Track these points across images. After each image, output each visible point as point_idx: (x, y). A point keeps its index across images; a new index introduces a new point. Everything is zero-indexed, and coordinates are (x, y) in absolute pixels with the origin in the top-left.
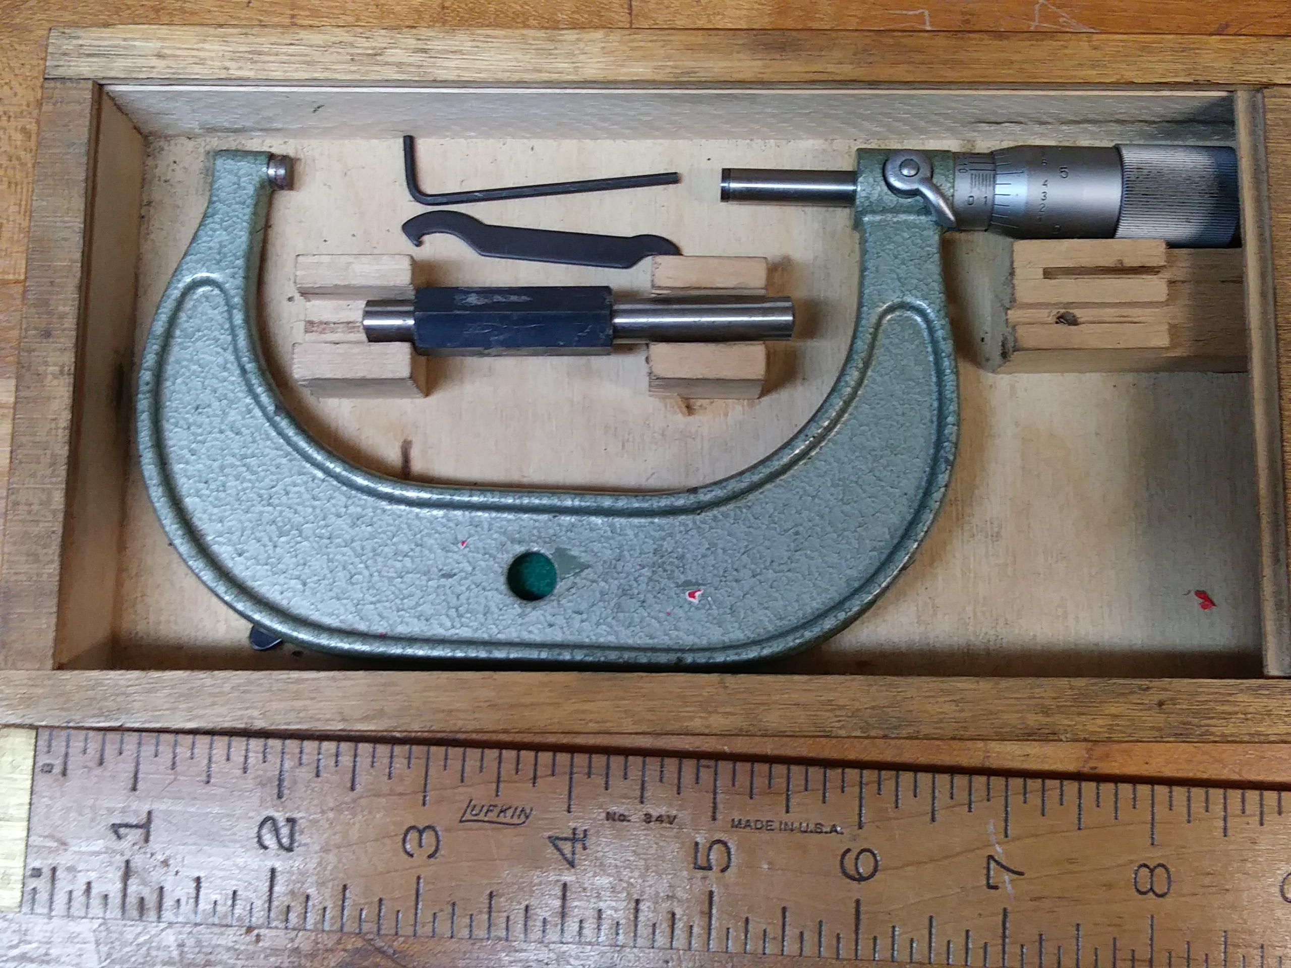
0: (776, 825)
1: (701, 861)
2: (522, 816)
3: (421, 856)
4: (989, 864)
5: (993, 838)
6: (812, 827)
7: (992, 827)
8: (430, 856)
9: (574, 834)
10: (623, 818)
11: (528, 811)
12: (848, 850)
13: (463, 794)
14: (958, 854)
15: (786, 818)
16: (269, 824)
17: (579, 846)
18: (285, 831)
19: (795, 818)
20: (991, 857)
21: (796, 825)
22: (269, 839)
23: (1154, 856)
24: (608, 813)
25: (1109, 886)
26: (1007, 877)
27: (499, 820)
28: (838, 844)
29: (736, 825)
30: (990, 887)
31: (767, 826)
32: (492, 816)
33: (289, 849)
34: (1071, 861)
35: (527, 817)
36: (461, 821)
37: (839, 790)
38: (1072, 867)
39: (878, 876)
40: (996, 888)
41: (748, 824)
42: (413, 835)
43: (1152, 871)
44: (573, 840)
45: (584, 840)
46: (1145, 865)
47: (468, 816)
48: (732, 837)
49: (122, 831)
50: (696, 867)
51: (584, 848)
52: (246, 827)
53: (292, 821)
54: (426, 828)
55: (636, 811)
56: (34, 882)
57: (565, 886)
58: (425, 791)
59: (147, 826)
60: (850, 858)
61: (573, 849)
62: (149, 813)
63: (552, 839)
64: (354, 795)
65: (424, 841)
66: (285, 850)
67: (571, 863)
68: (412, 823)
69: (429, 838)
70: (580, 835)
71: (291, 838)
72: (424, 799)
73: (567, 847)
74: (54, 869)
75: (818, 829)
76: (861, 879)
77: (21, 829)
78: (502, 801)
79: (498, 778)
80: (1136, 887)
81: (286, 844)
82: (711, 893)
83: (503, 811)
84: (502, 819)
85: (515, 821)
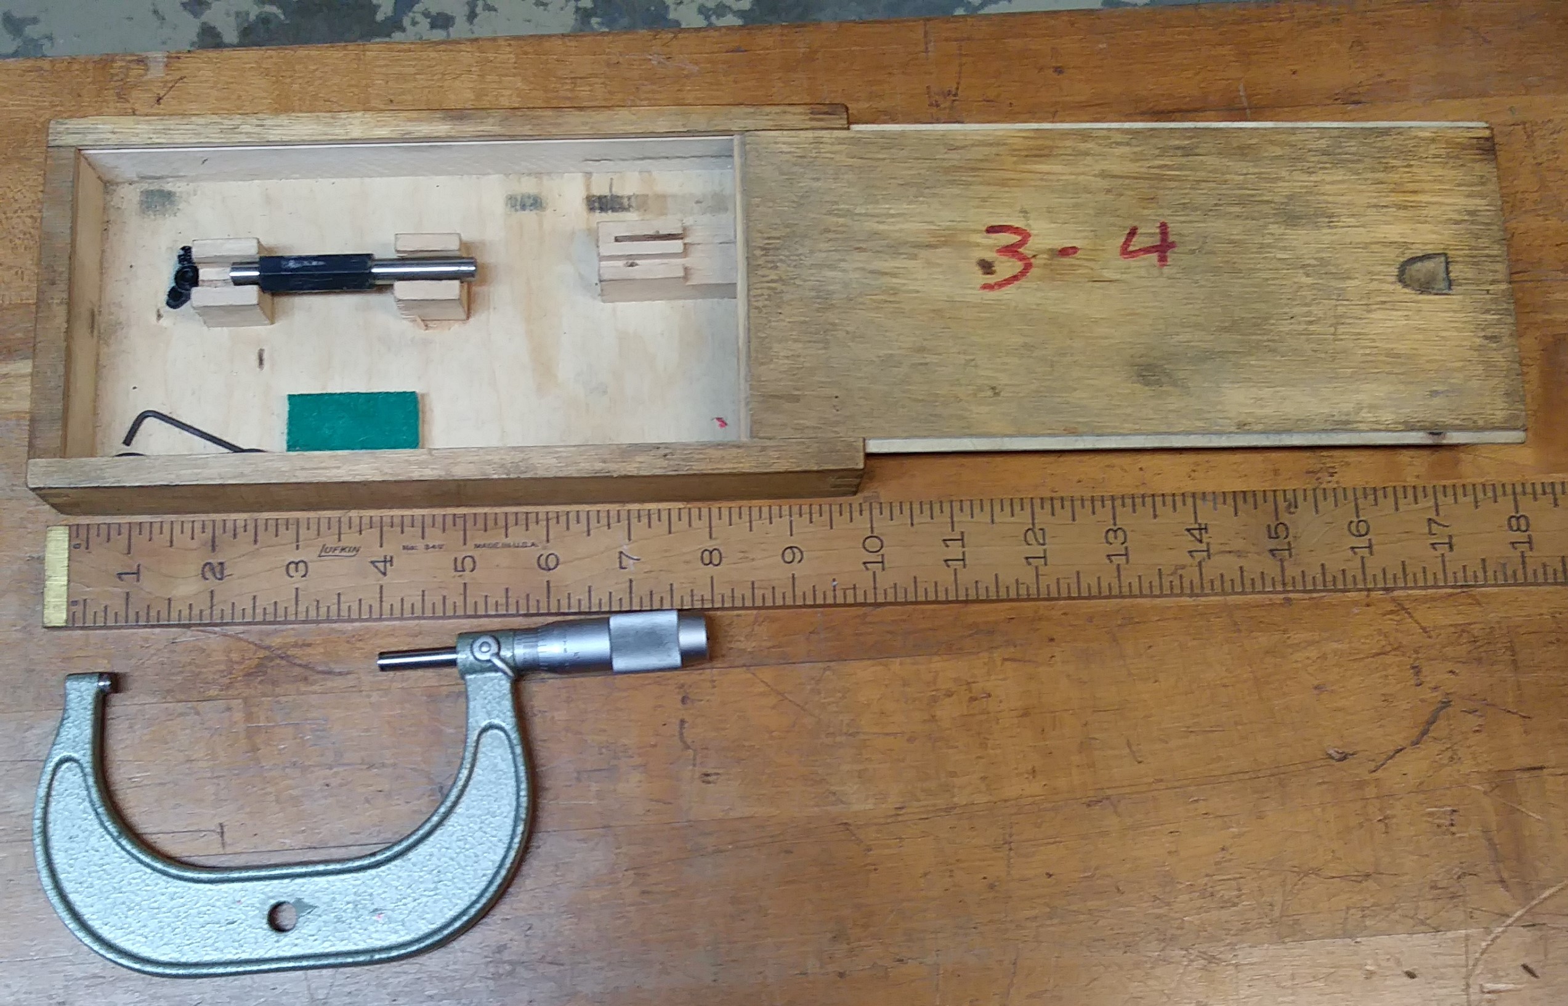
0: (500, 545)
1: (459, 567)
2: (355, 551)
3: (297, 576)
4: (620, 556)
5: (622, 542)
6: (521, 544)
7: (622, 536)
8: (303, 577)
9: (385, 559)
10: (412, 548)
11: (357, 549)
12: (541, 555)
13: (320, 542)
14: (603, 553)
15: (505, 541)
16: (207, 568)
17: (388, 564)
18: (218, 569)
19: (508, 541)
20: (621, 553)
21: (512, 544)
22: (209, 575)
23: (710, 545)
24: (404, 547)
25: (687, 562)
26: (631, 562)
27: (341, 554)
28: (535, 552)
29: (477, 546)
30: (622, 568)
31: (495, 546)
32: (337, 552)
33: (221, 579)
34: (666, 551)
35: (357, 552)
36: (320, 556)
37: (535, 524)
38: (667, 554)
39: (559, 567)
40: (625, 568)
41: (484, 546)
42: (292, 566)
43: (711, 553)
44: (385, 561)
45: (391, 561)
46: (706, 550)
47: (323, 554)
48: (476, 553)
49: (123, 576)
50: (456, 570)
51: (391, 565)
52: (194, 568)
53: (221, 564)
54: (299, 562)
55: (420, 544)
56: (74, 608)
57: (381, 587)
58: (298, 541)
59: (138, 573)
60: (543, 559)
61: (385, 566)
62: (139, 566)
63: (373, 562)
64: (256, 547)
65: (299, 568)
66: (219, 579)
67: (384, 574)
68: (292, 560)
69: (301, 566)
70: (388, 558)
71: (222, 573)
72: (298, 546)
73: (381, 566)
74: (85, 600)
75: (525, 546)
76: (550, 569)
77: (64, 580)
78: (342, 544)
79: (339, 532)
80: (702, 562)
81: (219, 577)
82: (465, 584)
83: (343, 549)
84: (343, 554)
85: (351, 554)
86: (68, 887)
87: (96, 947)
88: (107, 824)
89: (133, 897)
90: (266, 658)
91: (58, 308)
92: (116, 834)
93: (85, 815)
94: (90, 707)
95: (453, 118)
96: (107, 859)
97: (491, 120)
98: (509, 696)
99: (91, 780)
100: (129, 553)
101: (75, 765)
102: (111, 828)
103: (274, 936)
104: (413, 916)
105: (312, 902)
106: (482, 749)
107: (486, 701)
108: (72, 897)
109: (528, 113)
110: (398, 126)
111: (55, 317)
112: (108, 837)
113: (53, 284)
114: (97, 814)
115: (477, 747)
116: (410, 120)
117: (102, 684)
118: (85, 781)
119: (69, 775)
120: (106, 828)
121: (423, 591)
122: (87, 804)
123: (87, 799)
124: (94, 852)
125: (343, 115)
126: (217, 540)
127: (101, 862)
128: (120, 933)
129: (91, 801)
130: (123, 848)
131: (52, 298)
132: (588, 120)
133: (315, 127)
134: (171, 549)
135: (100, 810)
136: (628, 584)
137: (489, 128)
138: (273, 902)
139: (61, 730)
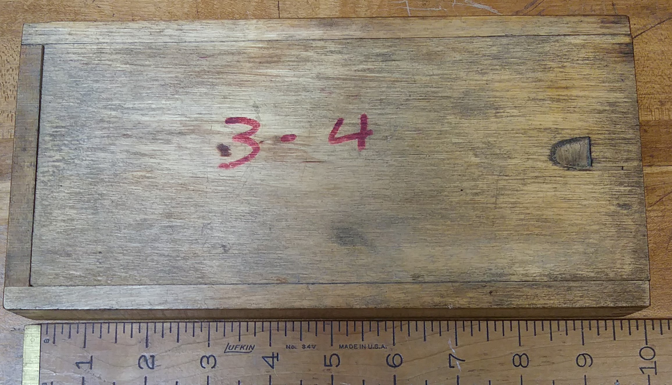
0: (358, 346)
1: (328, 362)
2: (251, 349)
3: (208, 368)
4: (450, 357)
5: (451, 347)
6: (373, 346)
7: (451, 342)
8: (212, 368)
9: (273, 355)
10: (293, 347)
11: (253, 346)
12: (390, 355)
13: (225, 341)
14: (436, 354)
15: (362, 343)
16: (142, 359)
17: (275, 360)
18: (150, 362)
19: (366, 343)
20: (450, 355)
21: (367, 346)
22: (143, 364)
23: (521, 351)
24: (287, 346)
25: (502, 364)
26: (458, 362)
27: (241, 351)
28: (385, 352)
29: (341, 347)
30: (450, 367)
31: (355, 347)
32: (238, 349)
33: (153, 368)
34: (485, 354)
35: (253, 349)
36: (225, 352)
37: (384, 330)
38: (485, 357)
39: (403, 365)
40: (453, 367)
41: (346, 346)
42: (205, 360)
43: (520, 357)
44: (273, 357)
45: (277, 357)
46: (517, 354)
47: (228, 350)
48: (340, 352)
49: (80, 365)
50: (325, 365)
51: (278, 360)
52: (133, 360)
53: (153, 357)
54: (210, 356)
55: (299, 344)
57: (270, 376)
58: (209, 341)
59: (91, 363)
60: (390, 358)
61: (273, 360)
62: (92, 357)
63: (263, 357)
64: (179, 344)
65: (210, 361)
66: (151, 368)
67: (272, 367)
68: (204, 355)
69: (211, 360)
70: (276, 355)
71: (153, 365)
72: (209, 344)
73: (270, 360)
74: (52, 383)
75: (376, 347)
76: (396, 366)
77: (36, 367)
78: (242, 343)
79: (240, 334)
80: (514, 364)
81: (151, 366)
82: (332, 376)
83: (242, 347)
84: (242, 350)
85: (248, 351)
91: (28, 169)
95: (325, 25)
97: (354, 27)
100: (84, 347)
109: (383, 21)
110: (283, 30)
111: (26, 176)
113: (24, 150)
116: (293, 26)
121: (301, 381)
125: (242, 22)
126: (149, 338)
131: (24, 162)
132: (429, 27)
133: (221, 31)
134: (116, 345)
136: (456, 379)
137: (352, 33)
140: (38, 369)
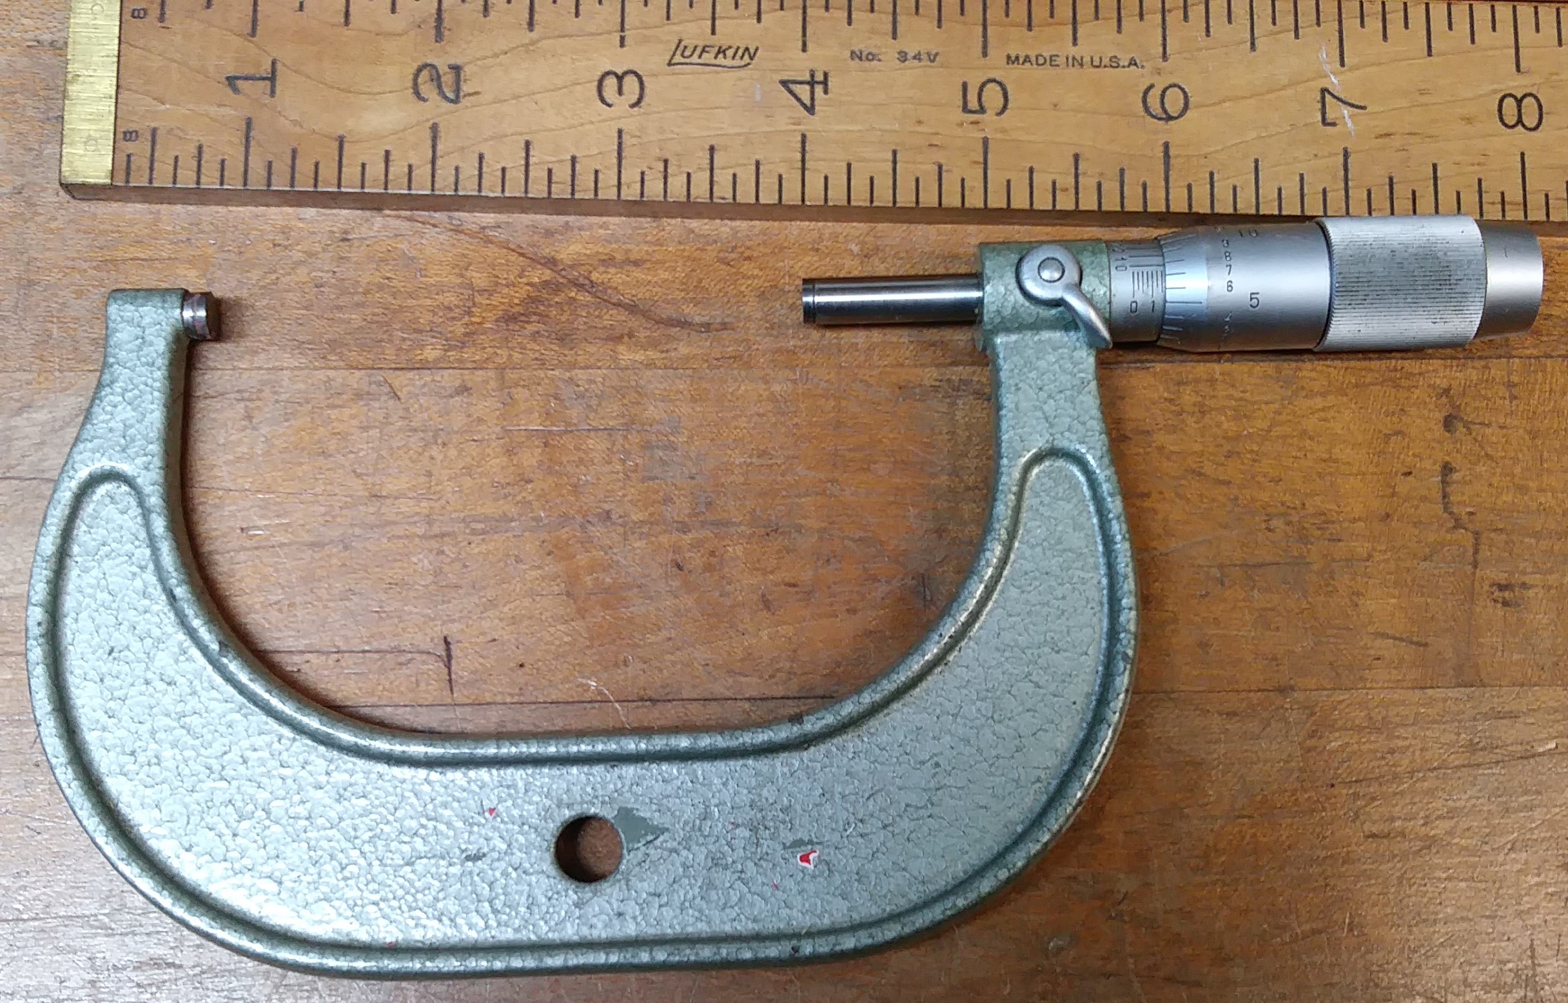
0: (1061, 60)
1: (973, 103)
2: (746, 57)
3: (622, 104)
4: (1323, 98)
5: (1327, 68)
6: (1106, 61)
7: (1326, 54)
8: (633, 106)
9: (812, 76)
10: (871, 57)
11: (752, 51)
12: (1152, 86)
13: (670, 34)
14: (1284, 88)
15: (1072, 51)
16: (425, 74)
17: (819, 89)
18: (448, 79)
19: (1083, 50)
20: (1324, 91)
21: (1087, 59)
22: (427, 89)
23: (1518, 85)
24: (853, 53)
25: (1468, 120)
26: (1346, 111)
27: (717, 62)
28: (1140, 78)
29: (1012, 59)
30: (1325, 123)
31: (1052, 61)
32: (708, 57)
33: (456, 101)
34: (1422, 92)
35: (751, 58)
36: (670, 64)
37: (1137, 18)
38: (1424, 99)
39: (1189, 114)
40: (1334, 124)
41: (1027, 59)
42: (611, 82)
43: (1519, 102)
44: (812, 83)
45: (825, 83)
46: (1511, 95)
48: (1011, 75)
49: (240, 83)
50: (965, 109)
51: (826, 92)
52: (397, 74)
53: (456, 69)
54: (626, 73)
55: (889, 49)
56: (130, 147)
57: (804, 136)
58: (622, 30)
59: (272, 78)
60: (1155, 94)
61: (812, 93)
62: (274, 63)
63: (784, 83)
64: (534, 35)
65: (625, 88)
66: (452, 101)
67: (811, 109)
68: (608, 68)
69: (630, 83)
70: (819, 77)
71: (457, 90)
72: (622, 39)
73: (804, 92)
74: (154, 132)
75: (1114, 63)
76: (1170, 118)
77: (108, 85)
78: (720, 40)
79: (714, 13)
80: (1501, 120)
81: (451, 96)
82: (985, 141)
83: (721, 51)
84: (721, 60)
85: (737, 62)
86: (103, 761)
87: (166, 901)
88: (197, 623)
89: (249, 788)
90: (546, 284)
92: (215, 647)
93: (147, 602)
94: (160, 362)
96: (193, 702)
98: (1093, 385)
99: (159, 524)
100: (253, 33)
101: (125, 488)
102: (204, 633)
103: (569, 893)
104: (883, 862)
105: (657, 819)
106: (1029, 500)
107: (1043, 395)
108: (114, 785)
112: (195, 652)
114: (172, 598)
115: (1020, 496)
117: (188, 314)
118: (147, 525)
119: (110, 511)
120: (192, 633)
121: (895, 153)
122: (152, 579)
123: (151, 566)
124: (161, 686)
126: (445, 15)
127: (180, 708)
128: (219, 869)
129: (158, 568)
130: (230, 679)
134: (346, 32)
135: (180, 591)
136: (1341, 158)
138: (567, 814)
139: (96, 409)
140: (113, 93)
